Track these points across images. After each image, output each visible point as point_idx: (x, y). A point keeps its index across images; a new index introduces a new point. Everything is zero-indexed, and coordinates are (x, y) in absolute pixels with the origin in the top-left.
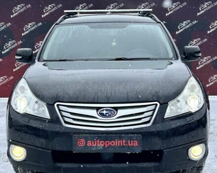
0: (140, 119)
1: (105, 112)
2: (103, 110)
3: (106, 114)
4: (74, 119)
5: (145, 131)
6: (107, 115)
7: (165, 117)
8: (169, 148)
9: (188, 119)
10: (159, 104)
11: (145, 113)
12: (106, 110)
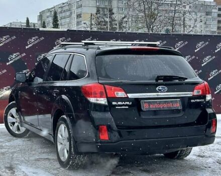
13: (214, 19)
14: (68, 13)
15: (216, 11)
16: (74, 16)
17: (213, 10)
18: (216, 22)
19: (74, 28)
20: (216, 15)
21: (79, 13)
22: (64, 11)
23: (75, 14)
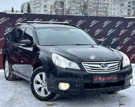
0: (115, 68)
4: (91, 69)
7: (123, 67)
10: (120, 62)
13: (125, 8)
14: (39, 5)
15: (127, 3)
16: (42, 6)
17: (125, 3)
18: (127, 10)
19: (42, 13)
20: (127, 6)
21: (45, 5)
22: (37, 4)
23: (43, 5)
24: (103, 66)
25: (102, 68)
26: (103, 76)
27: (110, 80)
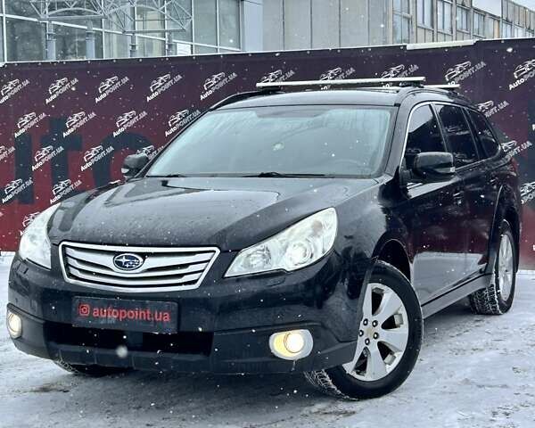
0: (180, 276)
1: (124, 260)
2: (122, 257)
3: (125, 263)
5: (185, 296)
6: (127, 265)
7: (226, 276)
8: (224, 331)
9: (271, 281)
10: (218, 251)
11: (191, 266)
12: (126, 257)
24: (119, 264)
25: (117, 271)
26: (113, 303)
27: (143, 321)
